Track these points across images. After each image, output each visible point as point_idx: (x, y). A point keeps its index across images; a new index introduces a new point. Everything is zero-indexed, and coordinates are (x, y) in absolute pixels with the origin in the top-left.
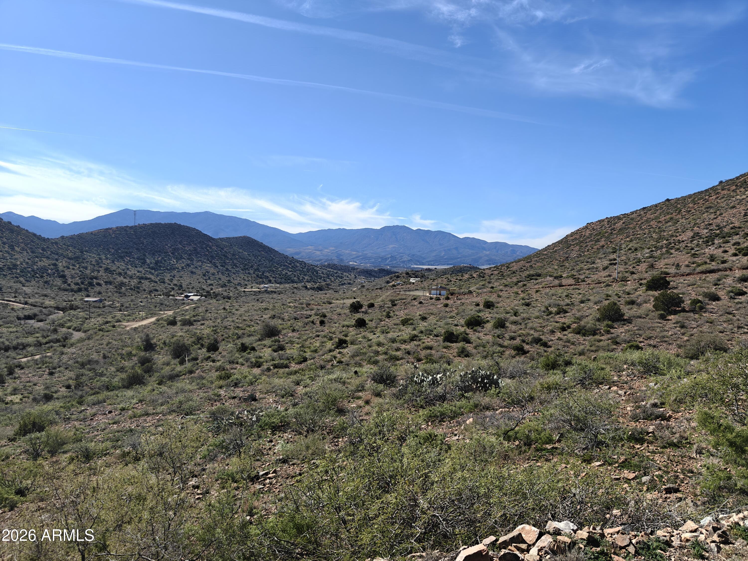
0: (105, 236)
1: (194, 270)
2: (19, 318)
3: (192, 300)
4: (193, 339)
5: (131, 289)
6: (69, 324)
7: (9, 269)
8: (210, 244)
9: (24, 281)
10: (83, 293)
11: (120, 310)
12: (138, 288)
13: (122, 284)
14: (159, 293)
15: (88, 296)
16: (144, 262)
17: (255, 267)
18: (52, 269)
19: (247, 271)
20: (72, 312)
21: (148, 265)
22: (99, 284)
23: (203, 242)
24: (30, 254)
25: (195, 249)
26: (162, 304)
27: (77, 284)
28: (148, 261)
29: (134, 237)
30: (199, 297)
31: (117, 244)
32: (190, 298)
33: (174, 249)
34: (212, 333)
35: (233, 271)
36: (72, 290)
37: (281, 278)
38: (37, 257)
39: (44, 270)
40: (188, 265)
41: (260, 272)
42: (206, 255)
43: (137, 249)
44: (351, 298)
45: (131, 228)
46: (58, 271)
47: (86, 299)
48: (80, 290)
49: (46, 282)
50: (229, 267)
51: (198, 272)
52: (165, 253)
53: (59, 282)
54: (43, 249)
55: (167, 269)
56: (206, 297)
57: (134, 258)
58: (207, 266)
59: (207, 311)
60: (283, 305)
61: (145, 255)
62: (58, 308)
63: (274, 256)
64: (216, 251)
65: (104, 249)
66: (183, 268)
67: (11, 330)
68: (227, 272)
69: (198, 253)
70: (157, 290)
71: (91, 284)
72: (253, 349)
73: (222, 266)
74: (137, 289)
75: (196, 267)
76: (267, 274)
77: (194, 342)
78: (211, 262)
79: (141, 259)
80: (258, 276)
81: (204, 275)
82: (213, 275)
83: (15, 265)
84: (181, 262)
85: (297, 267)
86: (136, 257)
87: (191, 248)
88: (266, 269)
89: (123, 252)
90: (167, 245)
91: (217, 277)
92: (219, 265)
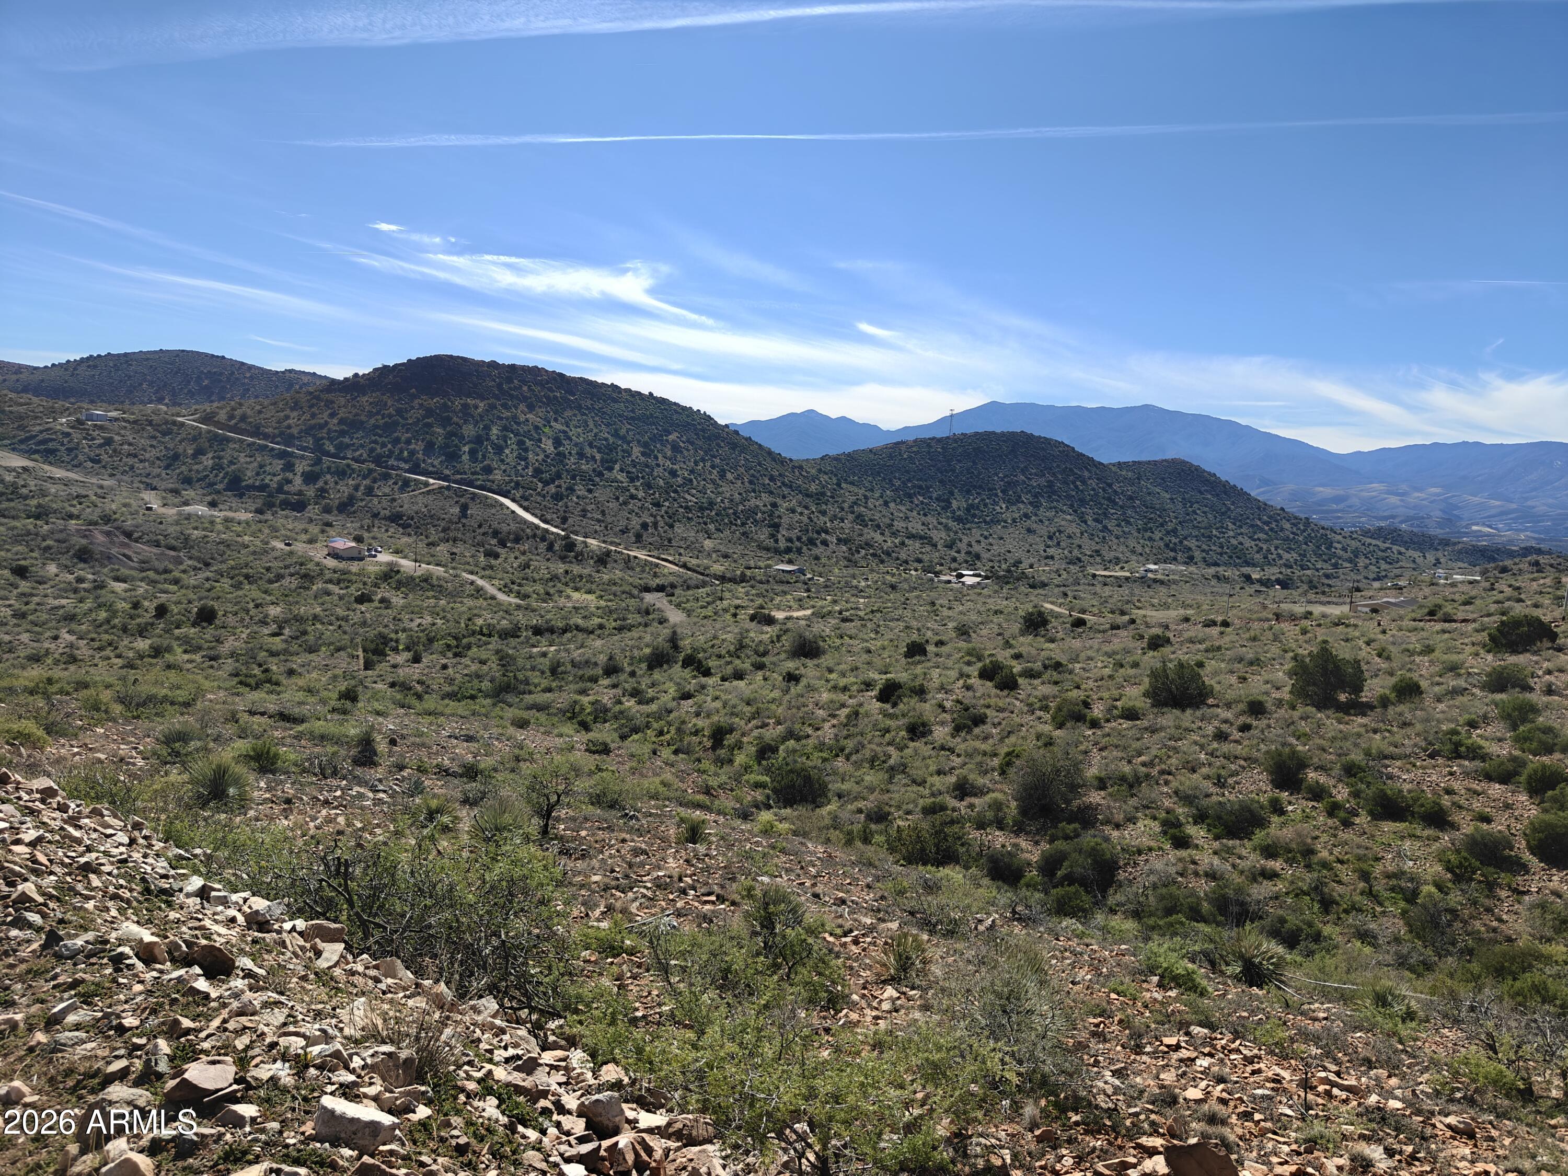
0: (891, 457)
1: (1034, 526)
3: (962, 584)
5: (875, 555)
7: (702, 509)
8: (1086, 474)
9: (712, 530)
10: (788, 556)
12: (890, 553)
14: (919, 565)
16: (947, 506)
17: (1170, 526)
18: (763, 513)
19: (1149, 534)
21: (953, 512)
22: (825, 543)
23: (1071, 470)
24: (747, 484)
25: (1050, 484)
27: (790, 540)
28: (955, 504)
29: (941, 458)
31: (908, 472)
32: (963, 579)
33: (1009, 483)
35: (1118, 531)
37: (1221, 554)
38: (754, 491)
39: (753, 511)
40: (1026, 516)
41: (1176, 537)
42: (1069, 497)
43: (941, 481)
45: (939, 440)
46: (773, 515)
47: (780, 567)
48: (788, 551)
49: (745, 534)
50: (1111, 525)
51: (1043, 530)
52: (990, 490)
53: (763, 535)
54: (772, 479)
55: (985, 522)
57: (931, 498)
58: (1066, 521)
61: (952, 493)
63: (1233, 503)
64: (1093, 489)
65: (884, 479)
66: (1014, 520)
67: (605, 604)
68: (1101, 534)
69: (1054, 492)
71: (812, 542)
73: (1096, 520)
74: (885, 556)
75: (1041, 521)
76: (1192, 543)
78: (1075, 511)
79: (943, 501)
80: (1167, 545)
81: (1050, 538)
82: (1069, 537)
83: (712, 504)
84: (1014, 508)
85: (1282, 530)
86: (935, 495)
87: (1043, 481)
88: (1195, 532)
89: (914, 487)
90: (997, 474)
91: (1077, 542)
92: (1089, 519)
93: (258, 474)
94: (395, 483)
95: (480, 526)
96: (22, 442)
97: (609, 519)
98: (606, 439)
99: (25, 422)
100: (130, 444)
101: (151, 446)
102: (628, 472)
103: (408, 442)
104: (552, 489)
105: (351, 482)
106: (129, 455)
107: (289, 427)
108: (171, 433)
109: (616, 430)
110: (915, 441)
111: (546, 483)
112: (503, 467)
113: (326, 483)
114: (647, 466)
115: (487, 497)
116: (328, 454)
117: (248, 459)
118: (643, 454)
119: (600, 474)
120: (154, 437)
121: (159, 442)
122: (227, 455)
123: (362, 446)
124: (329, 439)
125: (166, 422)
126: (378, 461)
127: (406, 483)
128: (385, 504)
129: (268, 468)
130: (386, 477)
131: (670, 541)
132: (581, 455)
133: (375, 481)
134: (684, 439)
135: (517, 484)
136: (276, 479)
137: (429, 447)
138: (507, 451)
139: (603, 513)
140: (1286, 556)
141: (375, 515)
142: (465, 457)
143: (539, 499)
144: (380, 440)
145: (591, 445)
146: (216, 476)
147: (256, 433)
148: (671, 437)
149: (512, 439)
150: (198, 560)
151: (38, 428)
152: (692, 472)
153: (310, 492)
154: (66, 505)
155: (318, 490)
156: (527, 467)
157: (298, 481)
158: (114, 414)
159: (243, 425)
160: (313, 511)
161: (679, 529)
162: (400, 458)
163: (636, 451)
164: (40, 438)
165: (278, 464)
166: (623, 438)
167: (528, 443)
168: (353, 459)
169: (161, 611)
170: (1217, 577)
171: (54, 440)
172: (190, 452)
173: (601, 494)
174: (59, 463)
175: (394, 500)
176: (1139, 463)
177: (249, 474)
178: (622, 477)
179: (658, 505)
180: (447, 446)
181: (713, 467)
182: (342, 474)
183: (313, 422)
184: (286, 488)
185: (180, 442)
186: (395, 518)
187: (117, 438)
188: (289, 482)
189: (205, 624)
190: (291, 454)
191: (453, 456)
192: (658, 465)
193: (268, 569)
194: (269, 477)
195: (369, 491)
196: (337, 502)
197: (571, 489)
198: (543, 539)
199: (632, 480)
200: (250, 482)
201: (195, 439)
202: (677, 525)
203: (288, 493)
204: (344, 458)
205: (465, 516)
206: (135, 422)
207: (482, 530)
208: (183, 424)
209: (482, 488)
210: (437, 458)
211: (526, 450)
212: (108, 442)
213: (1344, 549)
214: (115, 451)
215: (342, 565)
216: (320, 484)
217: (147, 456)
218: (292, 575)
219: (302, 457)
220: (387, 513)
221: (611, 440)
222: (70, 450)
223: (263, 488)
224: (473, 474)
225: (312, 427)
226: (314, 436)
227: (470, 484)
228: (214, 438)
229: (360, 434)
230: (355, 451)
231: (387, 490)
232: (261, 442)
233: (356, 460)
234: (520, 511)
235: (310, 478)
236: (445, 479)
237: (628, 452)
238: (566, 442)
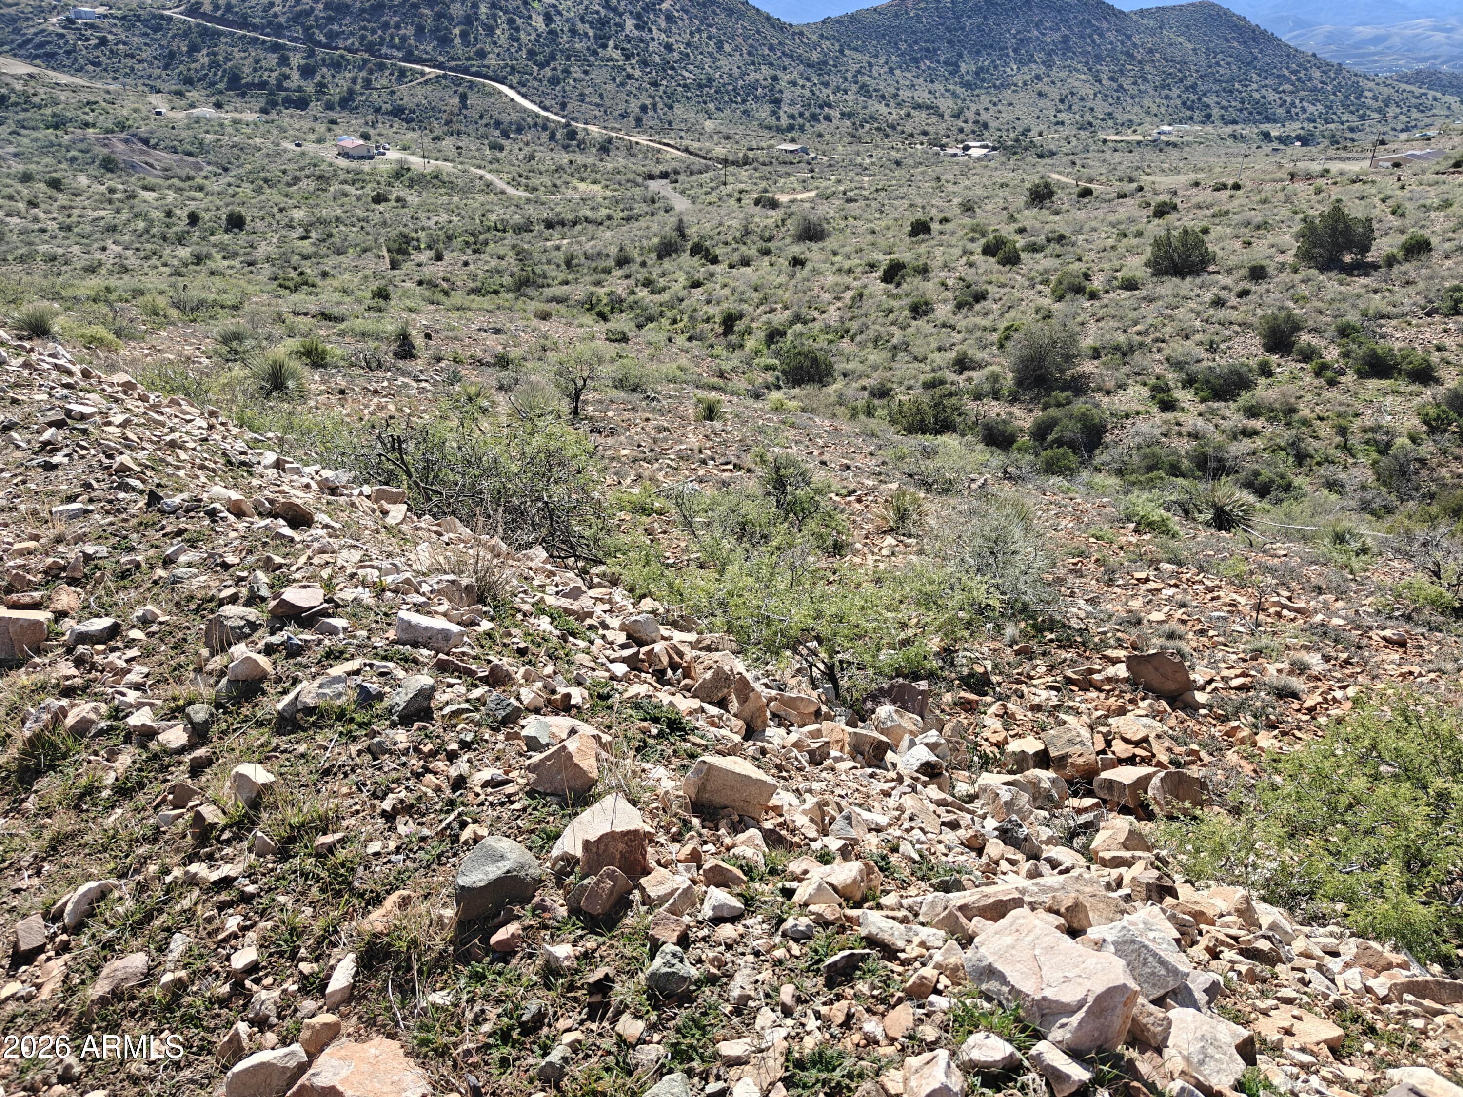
0: (896, 16)
1: (1046, 89)
3: (970, 156)
5: (880, 129)
7: (700, 86)
9: (712, 110)
10: (793, 135)
12: (895, 127)
16: (955, 70)
17: (1189, 82)
18: (764, 88)
19: (1166, 91)
21: (962, 77)
22: (828, 118)
23: (1089, 21)
24: (746, 56)
25: (1066, 39)
27: (792, 117)
28: (963, 68)
29: (950, 14)
31: (914, 32)
32: (969, 152)
33: (1022, 40)
35: (1133, 90)
37: (1241, 111)
38: (753, 63)
39: (753, 87)
40: (1038, 78)
41: (1195, 93)
42: (1085, 53)
43: (950, 42)
46: (774, 90)
47: (782, 146)
48: (790, 128)
49: (746, 112)
50: (1126, 83)
51: (1054, 93)
52: (1001, 49)
53: (764, 112)
54: (772, 48)
55: (995, 86)
56: (1003, 151)
57: (938, 62)
58: (1080, 81)
61: (960, 55)
63: (1261, 51)
64: (1111, 43)
65: (889, 42)
66: (1025, 83)
68: (1115, 94)
69: (1069, 49)
70: (925, 133)
71: (814, 118)
73: (1111, 79)
75: (1053, 82)
76: (1210, 100)
78: (1090, 70)
79: (952, 65)
80: (1184, 104)
81: (1062, 101)
82: (1082, 99)
83: (710, 80)
84: (1026, 69)
85: (1310, 79)
86: (942, 59)
87: (1057, 37)
88: (1216, 87)
89: (921, 50)
90: (1009, 31)
91: (1089, 104)
92: (1104, 77)
93: (255, 70)
94: (392, 74)
95: (481, 117)
96: (20, 46)
97: (608, 104)
98: (597, 12)
99: (18, 25)
100: (125, 44)
101: (146, 44)
102: (623, 49)
103: (397, 27)
104: (548, 72)
105: (348, 75)
106: (126, 56)
107: (276, 15)
108: (161, 29)
109: (607, 1)
111: (542, 66)
112: (497, 51)
113: (323, 77)
114: (642, 41)
115: (484, 85)
116: (320, 45)
117: (243, 55)
118: (637, 27)
119: (595, 53)
120: (145, 34)
121: (152, 39)
122: (221, 49)
123: (352, 34)
124: (318, 27)
125: (154, 17)
126: (370, 49)
127: (403, 73)
128: (385, 97)
129: (263, 63)
130: (381, 67)
131: (670, 123)
132: (573, 32)
133: (371, 72)
134: (678, 7)
135: (513, 68)
136: (274, 75)
137: (420, 30)
138: (498, 32)
139: (601, 96)
140: (1311, 109)
141: (378, 110)
142: (457, 41)
143: (536, 84)
144: (369, 25)
145: (582, 19)
146: (215, 74)
147: (244, 23)
148: (665, 6)
149: (502, 18)
150: (217, 165)
151: (32, 30)
152: (688, 45)
153: (310, 89)
154: (79, 112)
155: (317, 85)
156: (520, 49)
157: (295, 75)
158: (101, 10)
159: (230, 17)
160: (315, 108)
161: (678, 109)
162: (392, 46)
163: (630, 24)
164: (37, 40)
165: (273, 59)
166: (615, 10)
167: (519, 21)
168: (345, 49)
169: (194, 219)
170: (1234, 136)
171: (48, 43)
172: (185, 49)
173: (599, 75)
174: (60, 68)
175: (393, 93)
176: (1163, 9)
177: (247, 70)
178: (617, 55)
179: (655, 84)
180: (437, 29)
181: (710, 38)
182: (337, 65)
183: (298, 8)
184: (285, 84)
185: (173, 37)
186: (398, 112)
187: (110, 37)
188: (287, 77)
189: (236, 230)
190: (283, 47)
191: (445, 41)
192: (653, 39)
194: (266, 73)
195: (367, 85)
196: (338, 97)
197: (567, 71)
198: (545, 128)
199: (628, 57)
200: (249, 79)
201: (186, 34)
202: (676, 105)
203: (287, 90)
204: (337, 48)
205: (465, 107)
206: (124, 18)
207: (484, 122)
208: (170, 19)
209: (478, 75)
210: (429, 43)
211: (517, 29)
212: (103, 42)
213: (1375, 98)
214: (111, 51)
215: (354, 165)
216: (318, 78)
217: (144, 55)
218: (308, 177)
219: (295, 49)
220: (389, 107)
221: (603, 12)
222: (68, 53)
223: (263, 85)
224: (469, 59)
225: (299, 15)
226: (302, 24)
227: (466, 71)
228: (204, 32)
229: (348, 20)
230: (346, 39)
231: (385, 82)
232: (252, 34)
233: (349, 50)
234: (519, 99)
235: (307, 72)
236: (440, 66)
237: (621, 26)
238: (557, 18)
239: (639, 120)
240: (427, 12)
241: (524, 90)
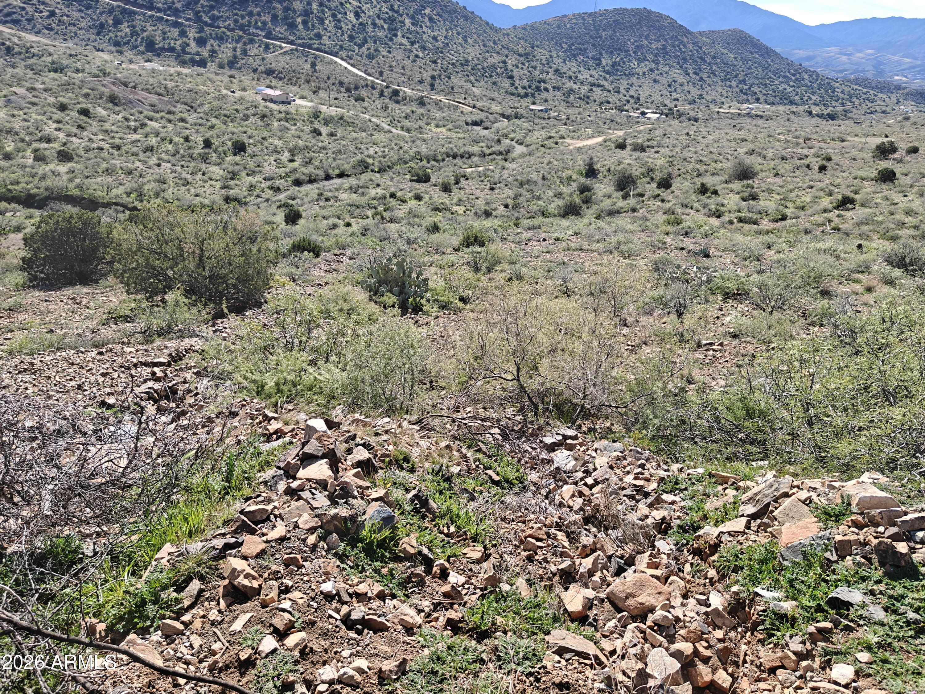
0: (559, 27)
1: (658, 77)
2: (467, 124)
3: (649, 119)
4: (643, 170)
5: (580, 98)
6: (512, 135)
7: (462, 65)
8: (686, 40)
9: (474, 81)
10: (530, 99)
11: (565, 124)
12: (588, 97)
13: (571, 91)
14: (611, 105)
15: (534, 103)
16: (598, 65)
17: (741, 77)
18: (501, 68)
19: (728, 83)
20: (516, 121)
21: (604, 67)
22: (546, 90)
23: (676, 37)
24: (482, 47)
25: (664, 47)
26: (612, 121)
27: (524, 88)
28: (604, 62)
29: (592, 28)
30: (658, 115)
31: (571, 38)
32: (647, 116)
33: (638, 46)
34: (667, 165)
35: (709, 81)
36: (519, 95)
37: (775, 97)
38: (488, 52)
39: (493, 67)
40: (652, 70)
41: (746, 85)
42: (676, 57)
43: (593, 45)
44: (880, 136)
45: (590, 15)
46: (506, 70)
47: (532, 107)
48: (526, 95)
49: (494, 83)
50: (705, 76)
51: (664, 80)
52: (626, 51)
53: (506, 83)
54: (495, 43)
55: (625, 74)
56: (667, 116)
57: (588, 57)
58: (676, 74)
59: (665, 135)
60: (770, 136)
61: (601, 54)
62: (503, 116)
63: (772, 61)
64: (691, 51)
65: (556, 43)
66: (644, 74)
67: (459, 135)
68: (700, 83)
69: (667, 53)
70: (608, 102)
71: (538, 89)
72: (715, 193)
73: (695, 73)
74: (586, 99)
75: (661, 74)
76: (755, 89)
77: (643, 174)
78: (681, 67)
79: (596, 59)
80: (741, 91)
81: (670, 86)
82: (681, 85)
83: (467, 61)
84: (643, 65)
85: (803, 79)
86: (590, 55)
87: (659, 45)
88: (756, 82)
89: (576, 49)
90: (629, 40)
91: (686, 88)
92: (691, 72)
93: (164, 39)
94: (260, 46)
95: (329, 78)
97: (410, 73)
98: (387, 13)
100: (68, 16)
101: (82, 17)
102: (408, 38)
103: (259, 14)
104: (364, 49)
105: (229, 46)
106: (70, 24)
108: (91, 8)
109: (392, 6)
110: (574, 15)
111: (360, 46)
112: (328, 34)
113: (212, 46)
114: (418, 33)
115: (324, 57)
116: (206, 24)
117: (154, 28)
118: (413, 24)
119: (391, 40)
120: (80, 11)
121: (86, 14)
122: (138, 23)
124: (204, 12)
126: (242, 28)
127: (267, 46)
128: (258, 62)
129: (169, 34)
130: (252, 41)
131: (452, 88)
132: (374, 25)
133: (245, 44)
134: (435, 12)
135: (341, 47)
136: (179, 42)
137: (275, 18)
138: (327, 22)
139: (403, 68)
140: (814, 98)
141: (255, 71)
142: (301, 27)
143: (359, 58)
144: (240, 13)
145: (378, 17)
146: (136, 40)
148: (427, 11)
149: (328, 14)
152: (446, 37)
155: (209, 51)
156: (343, 34)
157: (193, 44)
160: (212, 66)
161: (454, 80)
162: (257, 28)
163: (408, 22)
165: (175, 32)
166: (397, 12)
167: (339, 16)
168: (225, 27)
169: (207, 144)
171: (14, 13)
172: (111, 22)
173: (399, 54)
175: (263, 59)
176: (713, 32)
177: (158, 39)
178: (404, 41)
179: (435, 62)
180: (286, 18)
182: (221, 39)
184: (187, 50)
185: (101, 13)
186: (269, 72)
187: (57, 11)
188: (187, 45)
189: (243, 153)
190: (181, 24)
191: (292, 26)
192: (424, 33)
193: (237, 110)
194: (172, 42)
195: (245, 52)
196: (226, 60)
197: (376, 50)
198: (373, 88)
199: (412, 44)
200: (161, 45)
202: (452, 77)
203: (189, 53)
204: (219, 28)
205: (315, 71)
207: (331, 81)
209: (318, 50)
210: (282, 27)
211: (339, 21)
212: (52, 14)
213: (843, 92)
214: (60, 21)
216: (208, 47)
217: (82, 25)
219: (190, 26)
220: (262, 68)
221: (391, 13)
222: (29, 20)
223: (172, 50)
224: (311, 39)
226: (192, 10)
227: (310, 47)
228: (124, 11)
229: (224, 8)
230: (224, 21)
231: (257, 52)
232: (158, 14)
233: (229, 30)
234: (350, 67)
235: (201, 42)
236: (292, 43)
237: (403, 22)
238: (362, 15)
239: (432, 86)
240: (278, 6)
241: (352, 62)
